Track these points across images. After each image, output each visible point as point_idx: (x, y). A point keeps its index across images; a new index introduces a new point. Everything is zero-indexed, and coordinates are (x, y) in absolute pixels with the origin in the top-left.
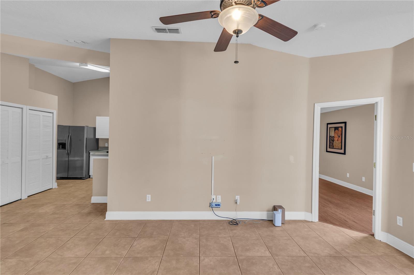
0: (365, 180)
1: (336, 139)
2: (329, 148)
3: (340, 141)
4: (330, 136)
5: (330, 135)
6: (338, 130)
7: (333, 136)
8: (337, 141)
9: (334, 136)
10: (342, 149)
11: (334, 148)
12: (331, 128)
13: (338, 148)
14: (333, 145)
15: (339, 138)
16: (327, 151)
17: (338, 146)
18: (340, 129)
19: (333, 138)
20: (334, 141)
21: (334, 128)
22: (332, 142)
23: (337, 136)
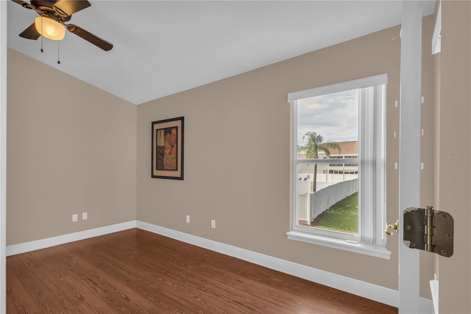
0: (216, 226)
1: (167, 151)
2: (157, 169)
3: (174, 155)
4: (157, 147)
5: (158, 145)
7: (163, 145)
8: (170, 156)
9: (163, 147)
10: (177, 170)
11: (164, 169)
12: (159, 131)
13: (171, 169)
14: (162, 163)
15: (173, 149)
16: (153, 176)
17: (171, 165)
18: (174, 131)
19: (162, 150)
20: (165, 156)
21: (164, 130)
22: (161, 158)
23: (169, 145)
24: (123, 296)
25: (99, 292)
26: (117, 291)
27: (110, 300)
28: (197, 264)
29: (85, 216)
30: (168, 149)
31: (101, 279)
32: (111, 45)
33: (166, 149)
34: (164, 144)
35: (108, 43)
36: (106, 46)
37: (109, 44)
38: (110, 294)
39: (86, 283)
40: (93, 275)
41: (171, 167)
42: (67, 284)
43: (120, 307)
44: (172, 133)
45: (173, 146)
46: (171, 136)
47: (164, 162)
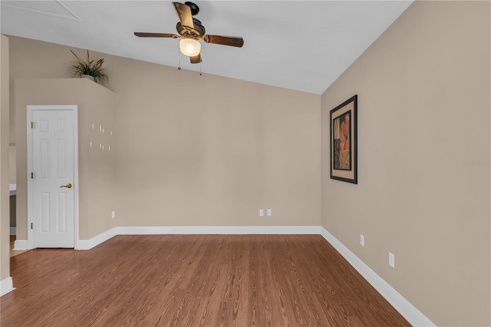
0: (394, 267)
1: (342, 145)
2: (334, 169)
3: (348, 150)
4: (334, 140)
5: (335, 139)
6: (345, 122)
7: (338, 138)
8: (344, 151)
9: (339, 139)
10: (351, 170)
11: (340, 168)
12: (335, 120)
13: (346, 168)
14: (338, 160)
15: (347, 141)
16: (332, 177)
17: (346, 163)
18: (347, 118)
19: (338, 143)
20: (340, 151)
21: (339, 118)
22: (338, 155)
23: (344, 137)
24: (236, 310)
25: (226, 293)
26: (237, 301)
27: (224, 308)
28: (345, 313)
29: (269, 212)
30: (343, 142)
31: (239, 281)
32: (240, 39)
33: (342, 143)
34: (340, 136)
35: (237, 38)
36: (237, 42)
37: (239, 39)
38: (230, 301)
39: (228, 278)
40: (240, 273)
41: (345, 166)
42: (219, 273)
43: (222, 321)
44: (346, 120)
45: (347, 138)
46: (345, 124)
47: (340, 159)
